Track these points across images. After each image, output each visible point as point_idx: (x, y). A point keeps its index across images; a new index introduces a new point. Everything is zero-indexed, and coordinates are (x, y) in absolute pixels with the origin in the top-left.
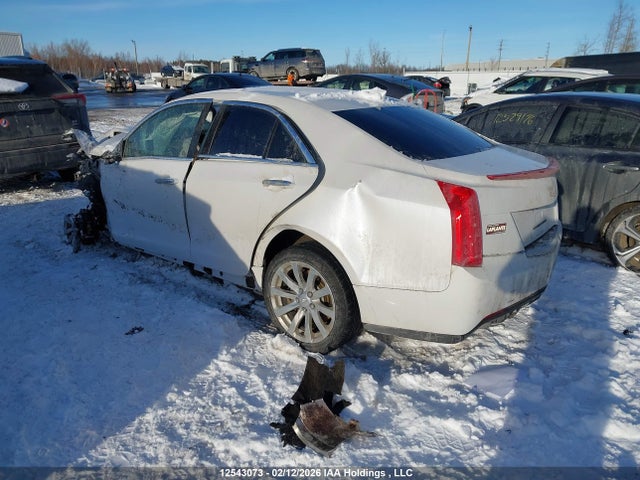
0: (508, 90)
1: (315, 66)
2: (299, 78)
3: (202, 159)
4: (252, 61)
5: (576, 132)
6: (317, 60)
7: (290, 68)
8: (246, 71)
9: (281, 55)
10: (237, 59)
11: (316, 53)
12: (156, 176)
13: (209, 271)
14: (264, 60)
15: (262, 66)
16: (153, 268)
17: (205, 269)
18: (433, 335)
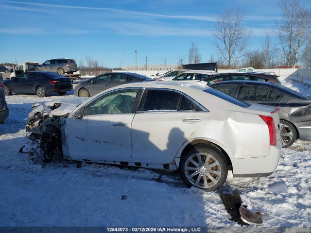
0: (179, 78)
1: (73, 67)
2: (64, 73)
3: (138, 113)
4: (36, 65)
5: (247, 95)
6: (73, 64)
7: (59, 68)
8: (33, 69)
9: (53, 62)
10: (28, 64)
11: (72, 61)
12: (113, 122)
13: (139, 164)
14: (44, 64)
15: (43, 67)
16: (94, 169)
17: (136, 164)
18: (261, 174)
